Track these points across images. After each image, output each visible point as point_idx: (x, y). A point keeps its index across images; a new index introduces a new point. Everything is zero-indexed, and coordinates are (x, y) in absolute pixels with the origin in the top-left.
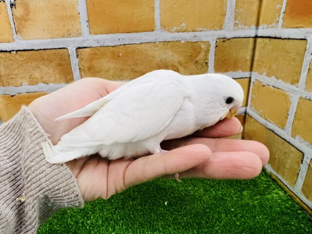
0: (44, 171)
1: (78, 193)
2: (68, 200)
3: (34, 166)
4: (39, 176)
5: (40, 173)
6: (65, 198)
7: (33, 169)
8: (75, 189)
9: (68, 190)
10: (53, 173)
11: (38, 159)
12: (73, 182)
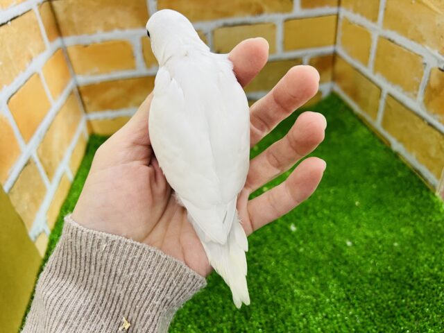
0: (146, 274)
1: (192, 274)
2: (189, 288)
3: (133, 276)
4: (143, 283)
5: (143, 279)
6: (184, 288)
7: (134, 279)
8: (187, 272)
9: (181, 278)
10: (156, 272)
11: (133, 267)
12: (181, 267)
